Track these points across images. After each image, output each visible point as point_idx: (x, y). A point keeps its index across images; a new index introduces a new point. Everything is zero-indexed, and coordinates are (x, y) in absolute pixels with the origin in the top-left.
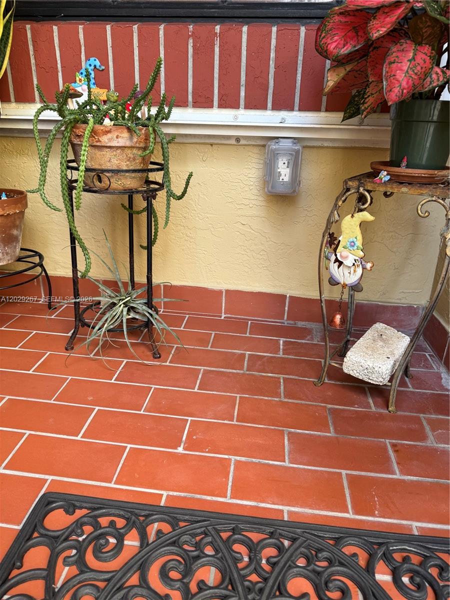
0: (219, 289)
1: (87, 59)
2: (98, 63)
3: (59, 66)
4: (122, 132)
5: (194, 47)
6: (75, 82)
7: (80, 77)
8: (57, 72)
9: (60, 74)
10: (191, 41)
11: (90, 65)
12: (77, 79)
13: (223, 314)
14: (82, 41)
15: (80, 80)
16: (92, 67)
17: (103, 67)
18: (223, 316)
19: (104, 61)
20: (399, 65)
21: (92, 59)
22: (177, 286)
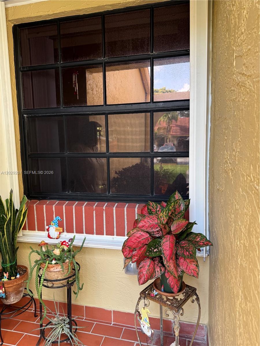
0: (110, 310)
1: (56, 217)
2: (60, 218)
3: (45, 218)
4: (59, 266)
5: (96, 213)
6: (51, 225)
7: (53, 223)
8: (44, 221)
9: (45, 221)
10: (94, 212)
11: (57, 219)
12: (52, 224)
13: (112, 322)
14: (54, 211)
15: (53, 224)
16: (57, 220)
17: (61, 220)
18: (113, 323)
19: (62, 218)
20: (144, 268)
21: (57, 217)
22: (91, 307)
